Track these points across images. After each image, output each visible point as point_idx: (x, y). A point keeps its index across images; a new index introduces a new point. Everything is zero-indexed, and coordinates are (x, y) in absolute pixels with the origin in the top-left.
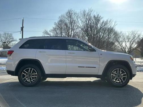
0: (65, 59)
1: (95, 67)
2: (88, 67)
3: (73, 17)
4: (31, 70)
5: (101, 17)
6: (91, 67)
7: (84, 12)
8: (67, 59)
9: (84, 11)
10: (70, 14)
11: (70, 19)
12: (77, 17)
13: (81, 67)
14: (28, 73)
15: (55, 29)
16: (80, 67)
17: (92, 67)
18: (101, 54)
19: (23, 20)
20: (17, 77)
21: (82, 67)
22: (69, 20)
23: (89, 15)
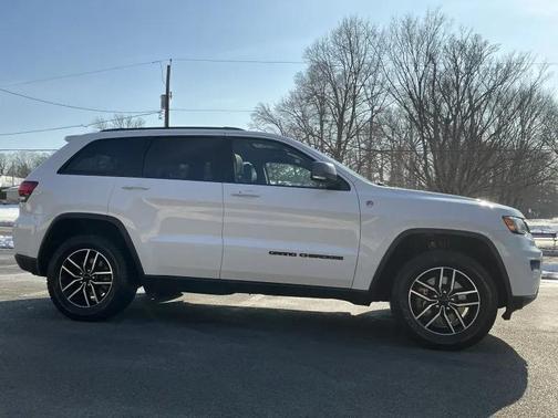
0: (219, 219)
1: (340, 258)
2: (311, 256)
3: (362, 47)
4: (92, 255)
5: (492, 43)
6: (321, 257)
7: (408, 25)
8: (227, 219)
9: (409, 21)
10: (349, 39)
11: (349, 56)
12: (378, 49)
13: (280, 254)
14: (81, 266)
15: (297, 101)
16: (275, 253)
17: (328, 257)
18: (369, 203)
19: (169, 67)
20: (43, 280)
21: (285, 254)
22: (343, 63)
23: (428, 36)
